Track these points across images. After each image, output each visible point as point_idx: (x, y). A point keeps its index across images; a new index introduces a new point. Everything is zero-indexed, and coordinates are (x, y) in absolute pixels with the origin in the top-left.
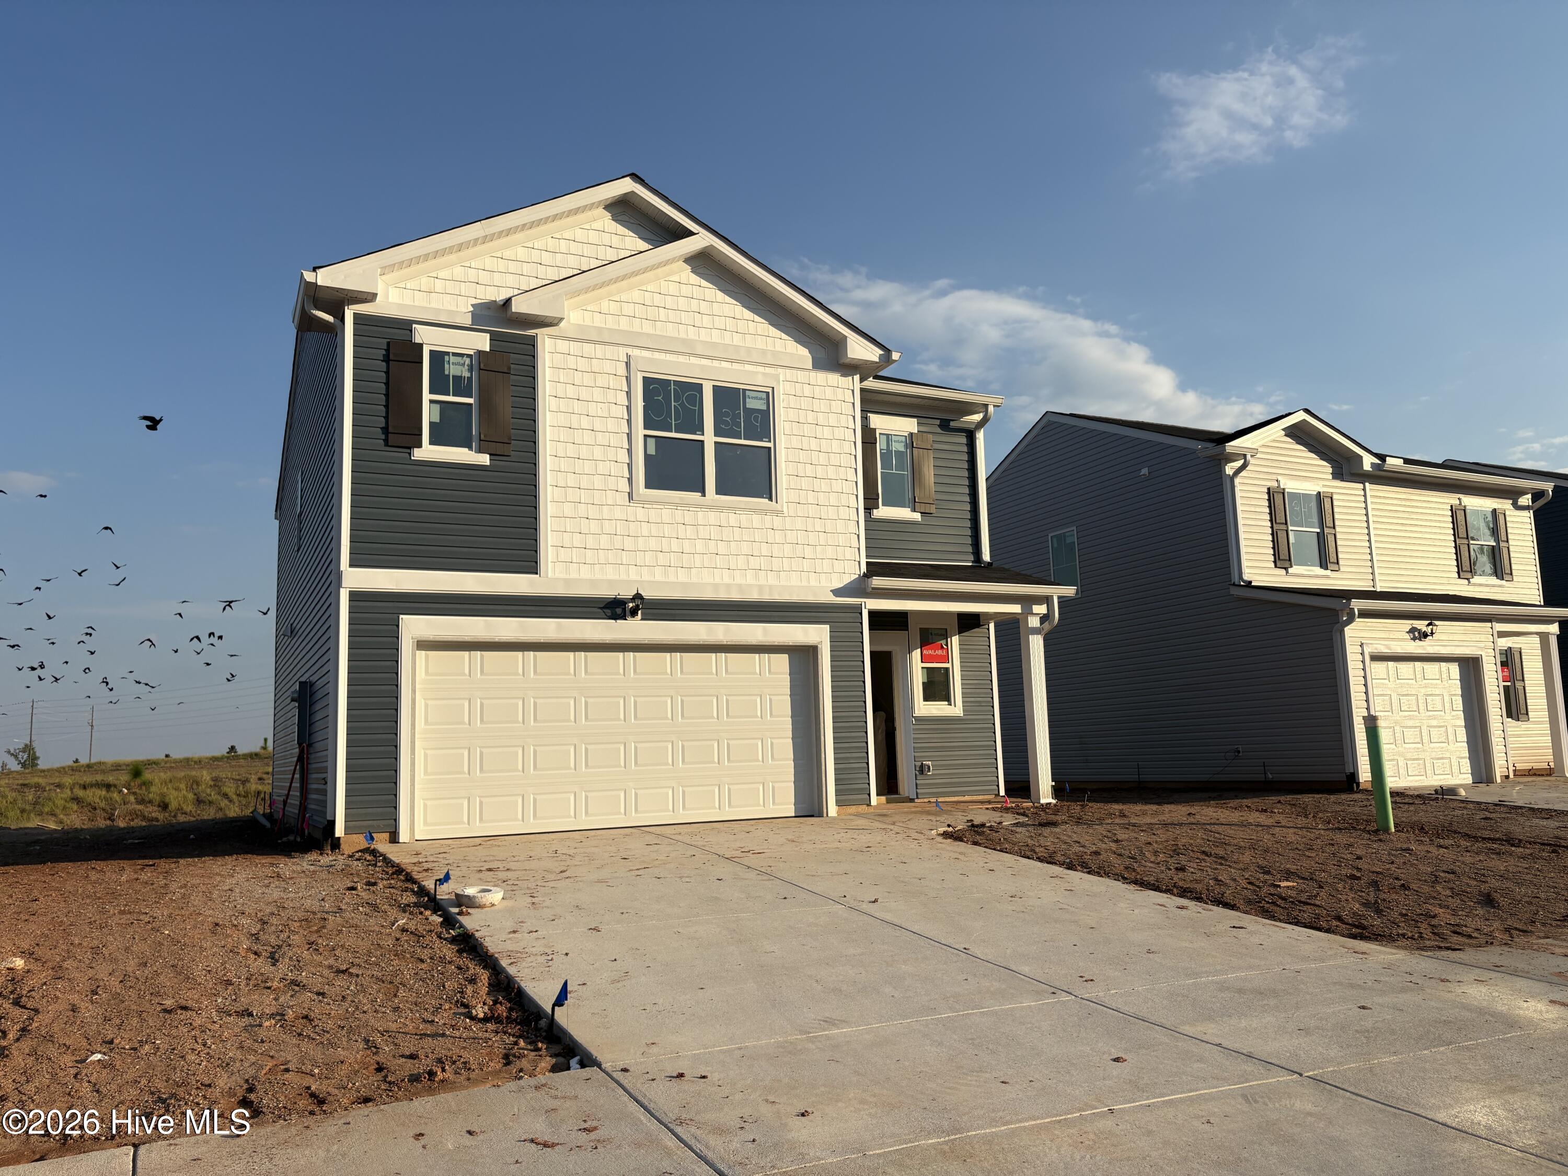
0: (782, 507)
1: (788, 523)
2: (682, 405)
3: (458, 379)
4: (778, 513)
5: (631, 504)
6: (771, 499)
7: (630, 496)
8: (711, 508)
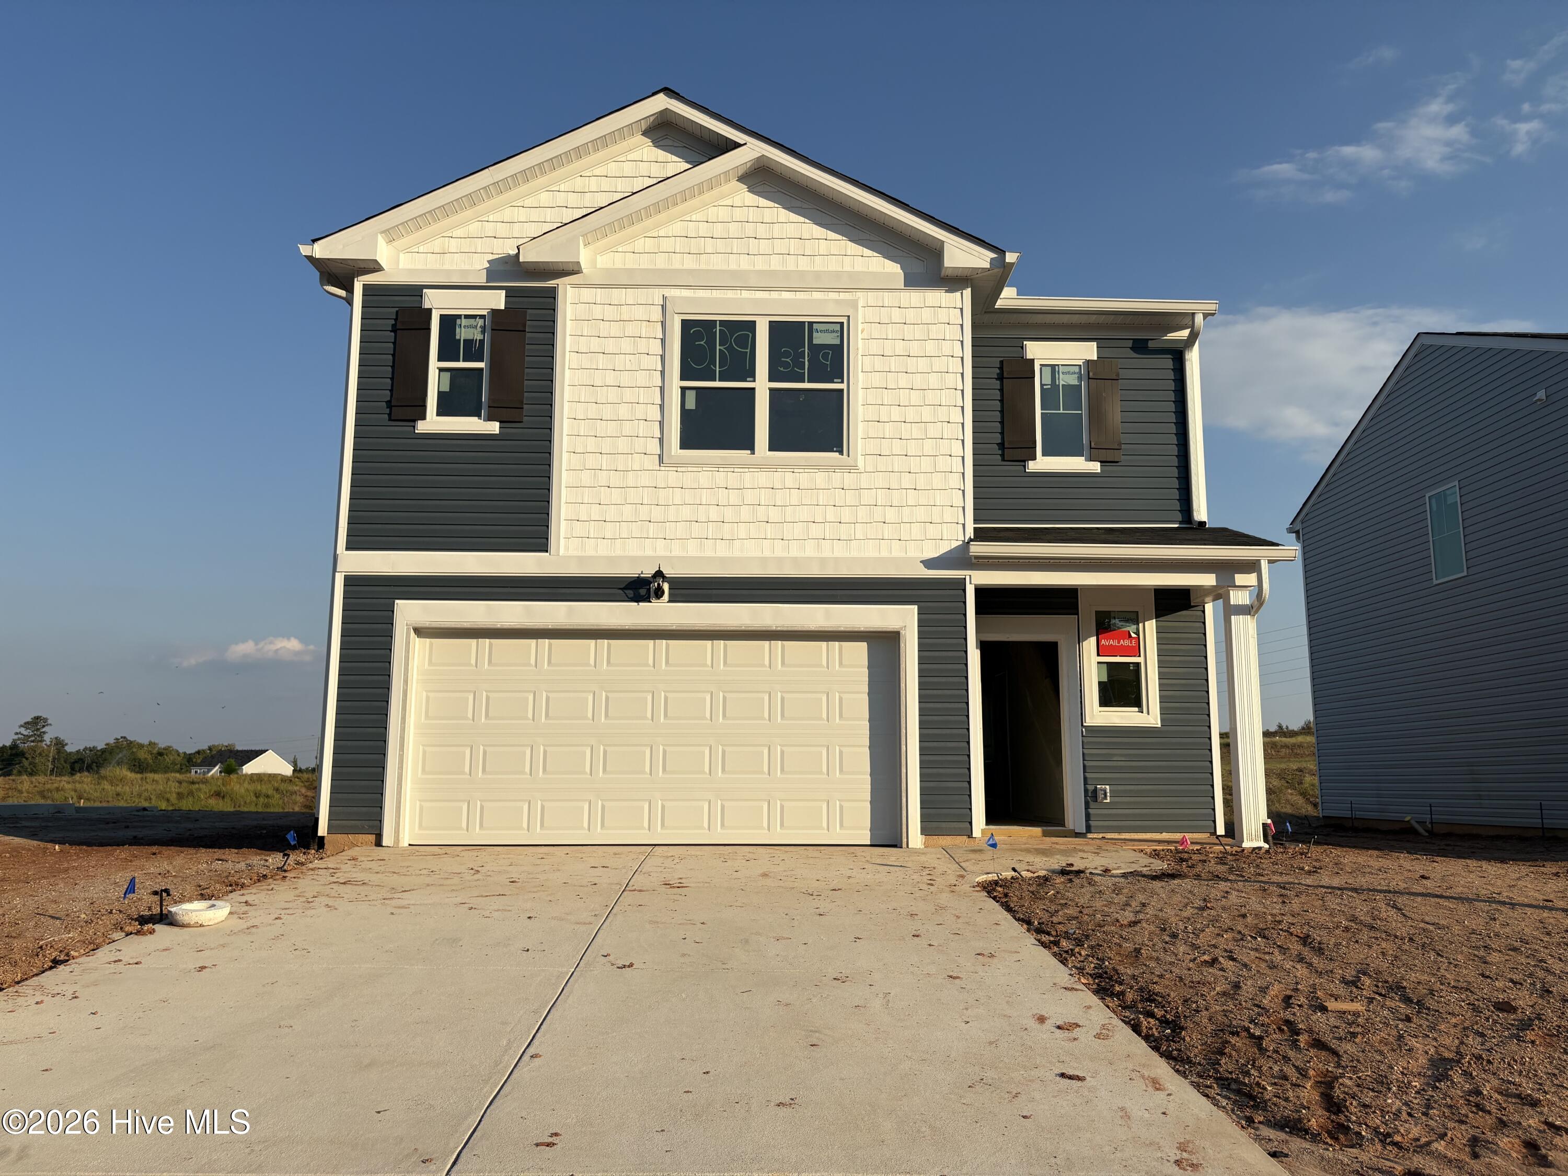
0: (856, 460)
1: (865, 480)
2: (730, 349)
3: (469, 343)
4: (852, 468)
5: (663, 468)
6: (841, 452)
7: (661, 457)
8: (761, 467)
